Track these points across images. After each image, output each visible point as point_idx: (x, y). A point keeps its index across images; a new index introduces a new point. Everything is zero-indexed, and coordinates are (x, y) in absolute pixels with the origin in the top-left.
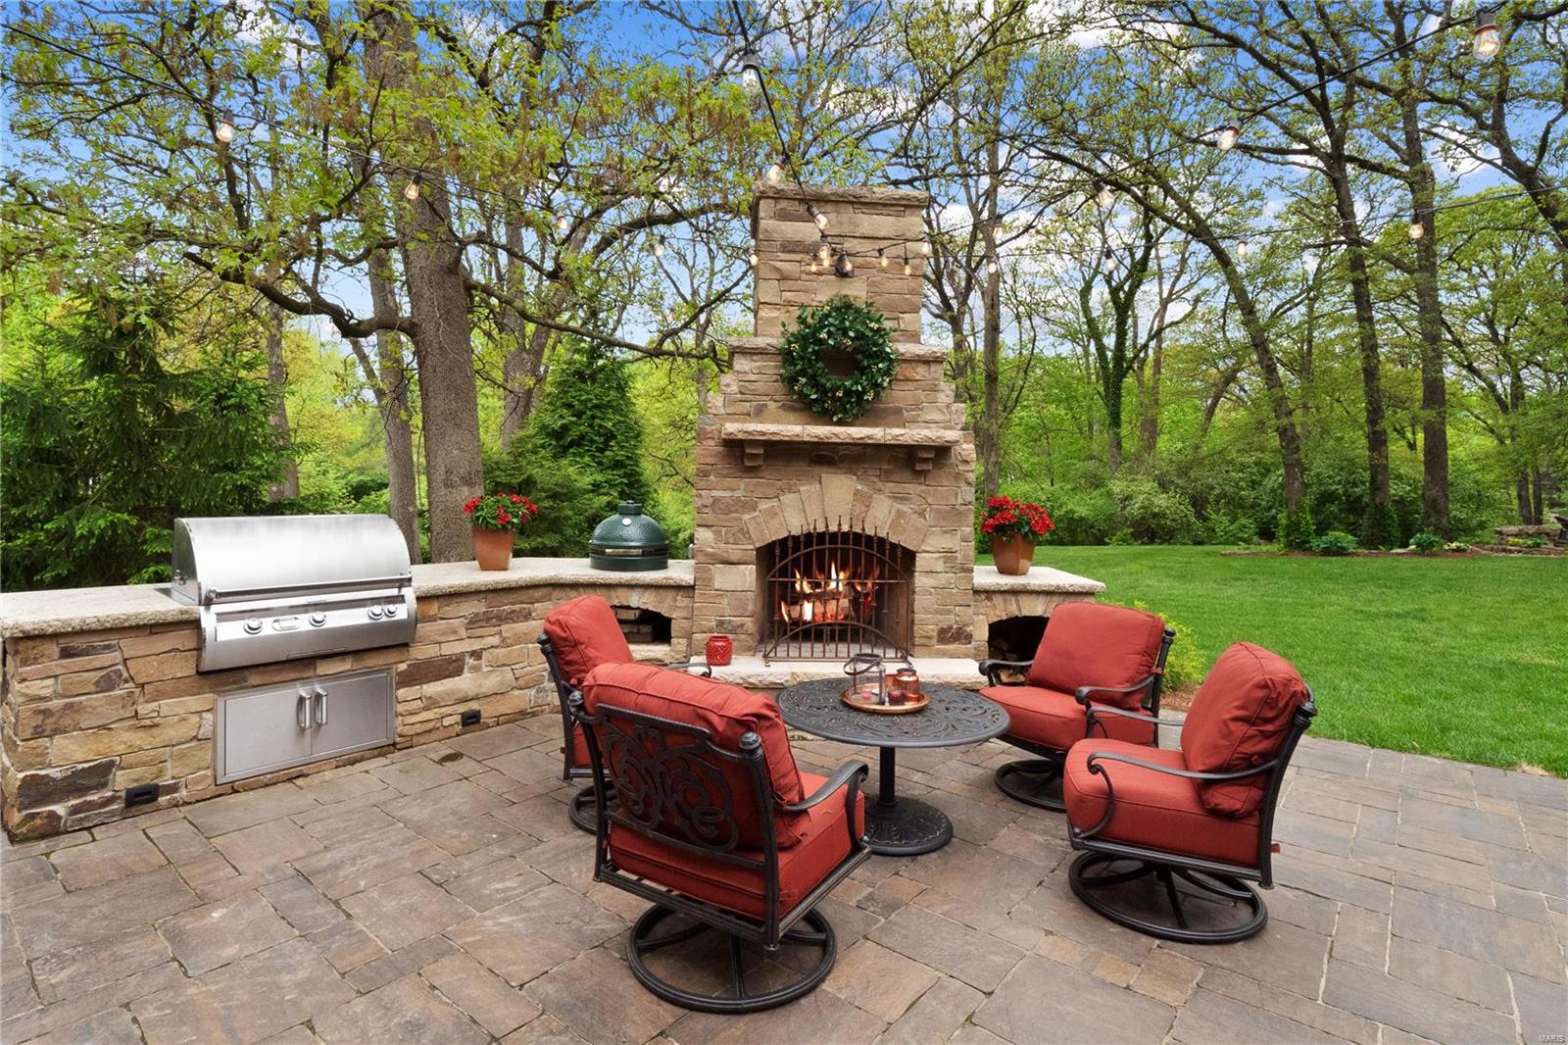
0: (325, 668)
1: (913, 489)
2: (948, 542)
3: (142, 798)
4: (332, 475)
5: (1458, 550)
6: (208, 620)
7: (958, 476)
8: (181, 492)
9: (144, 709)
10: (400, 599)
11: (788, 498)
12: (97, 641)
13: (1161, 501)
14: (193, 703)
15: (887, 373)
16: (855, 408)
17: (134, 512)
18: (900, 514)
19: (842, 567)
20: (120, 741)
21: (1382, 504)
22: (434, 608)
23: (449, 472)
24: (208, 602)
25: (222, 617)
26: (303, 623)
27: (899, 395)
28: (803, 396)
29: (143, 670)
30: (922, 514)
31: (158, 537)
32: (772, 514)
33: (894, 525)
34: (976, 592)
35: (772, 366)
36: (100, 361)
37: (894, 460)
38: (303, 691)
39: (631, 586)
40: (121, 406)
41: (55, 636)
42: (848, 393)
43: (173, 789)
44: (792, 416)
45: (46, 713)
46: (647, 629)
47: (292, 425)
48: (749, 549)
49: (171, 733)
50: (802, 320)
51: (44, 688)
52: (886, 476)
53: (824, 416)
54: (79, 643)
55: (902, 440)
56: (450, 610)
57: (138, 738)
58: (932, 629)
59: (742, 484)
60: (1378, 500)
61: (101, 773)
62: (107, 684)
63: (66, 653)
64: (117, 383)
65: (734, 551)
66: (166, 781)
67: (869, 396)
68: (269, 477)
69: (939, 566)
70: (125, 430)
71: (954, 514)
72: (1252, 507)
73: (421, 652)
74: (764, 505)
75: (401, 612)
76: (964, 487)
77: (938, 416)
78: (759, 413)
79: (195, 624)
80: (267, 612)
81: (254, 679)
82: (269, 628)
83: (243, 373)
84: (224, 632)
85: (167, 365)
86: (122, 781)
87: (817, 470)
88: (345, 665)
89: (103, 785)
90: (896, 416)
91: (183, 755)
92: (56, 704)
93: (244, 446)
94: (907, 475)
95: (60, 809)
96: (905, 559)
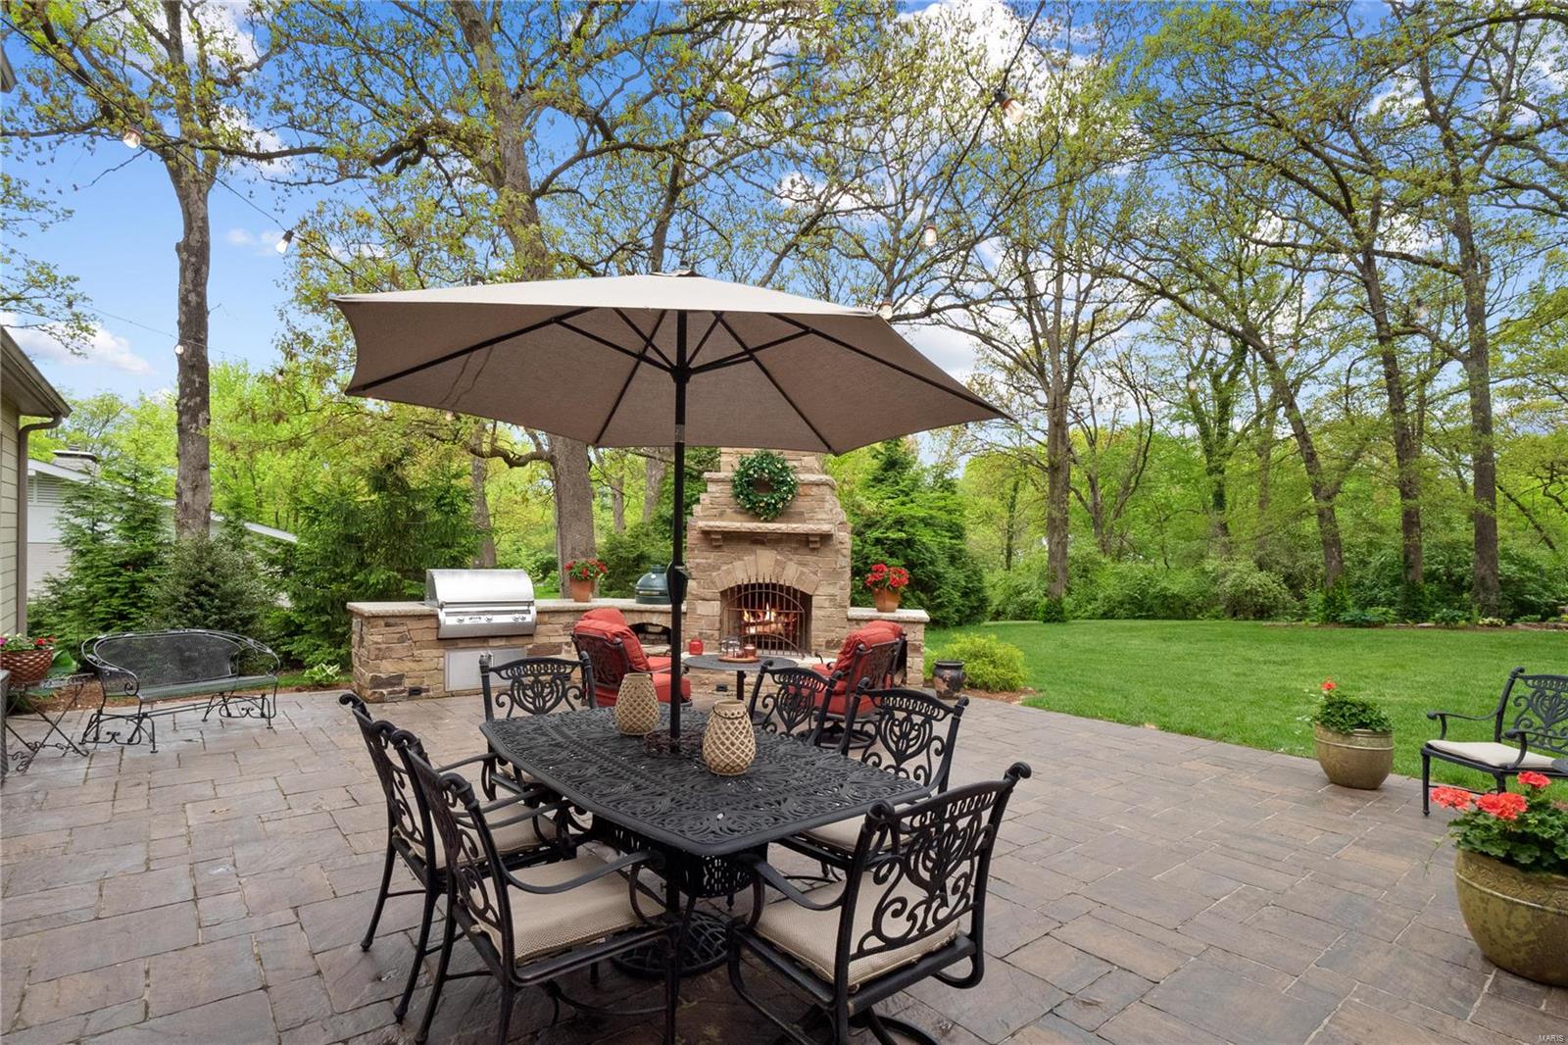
0: (493, 643)
1: (810, 558)
2: (831, 590)
3: (415, 692)
4: (524, 552)
5: (1492, 625)
6: (442, 616)
7: (838, 551)
8: (421, 560)
9: (416, 653)
10: (529, 612)
11: (738, 564)
12: (397, 620)
13: (1257, 579)
14: (435, 652)
15: (790, 491)
16: (774, 512)
17: (398, 570)
18: (802, 573)
19: (773, 606)
20: (408, 666)
21: (1414, 581)
22: (546, 618)
23: (573, 549)
24: (441, 607)
25: (448, 614)
26: (483, 620)
27: (801, 504)
28: (743, 507)
29: (417, 636)
30: (815, 573)
31: (411, 586)
32: (729, 572)
33: (799, 579)
34: (849, 620)
35: (728, 488)
36: (378, 484)
37: (799, 542)
38: (483, 653)
39: (653, 612)
40: (390, 511)
41: (383, 617)
42: (768, 504)
43: (427, 690)
44: (740, 517)
45: (379, 649)
46: (664, 637)
47: (491, 511)
48: (716, 592)
49: (426, 665)
50: (742, 464)
51: (378, 638)
52: (795, 551)
53: (756, 517)
54: (392, 621)
55: (797, 531)
56: (554, 620)
57: (413, 665)
58: (822, 641)
59: (712, 555)
60: (1410, 577)
61: (398, 679)
62: (401, 640)
63: (387, 625)
64: (388, 498)
65: (708, 593)
66: (424, 687)
67: (780, 506)
68: (470, 552)
69: (827, 604)
70: (393, 524)
71: (834, 574)
72: (1357, 586)
73: (540, 640)
74: (724, 568)
75: (529, 618)
76: (841, 558)
77: (824, 516)
78: (721, 515)
79: (436, 616)
80: (466, 613)
81: (461, 644)
82: (467, 621)
83: (453, 482)
84: (448, 620)
85: (413, 484)
86: (408, 683)
87: (754, 547)
88: (503, 642)
89: (400, 684)
90: (800, 517)
91: (431, 676)
92: (384, 646)
93: (456, 532)
94: (807, 551)
95: (385, 692)
96: (806, 600)
